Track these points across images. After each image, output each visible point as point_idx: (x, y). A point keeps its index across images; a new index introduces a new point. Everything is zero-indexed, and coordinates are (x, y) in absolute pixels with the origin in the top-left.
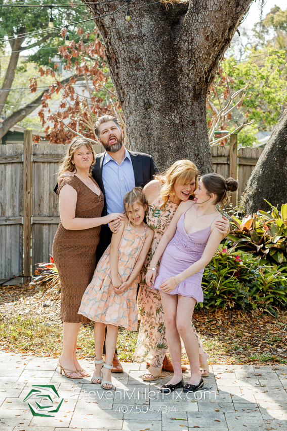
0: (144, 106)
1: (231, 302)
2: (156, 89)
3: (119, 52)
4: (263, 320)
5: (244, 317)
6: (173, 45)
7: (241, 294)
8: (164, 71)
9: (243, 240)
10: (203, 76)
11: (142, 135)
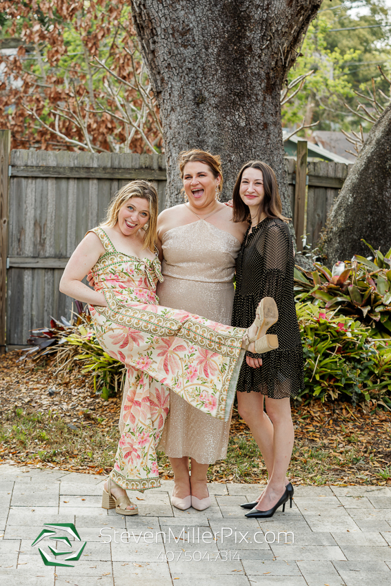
0: (194, 100)
1: (333, 391)
2: (213, 75)
3: (157, 19)
4: (378, 417)
5: (351, 413)
6: (239, 12)
7: (350, 379)
8: (225, 49)
9: (339, 299)
10: (281, 59)
11: (190, 142)
